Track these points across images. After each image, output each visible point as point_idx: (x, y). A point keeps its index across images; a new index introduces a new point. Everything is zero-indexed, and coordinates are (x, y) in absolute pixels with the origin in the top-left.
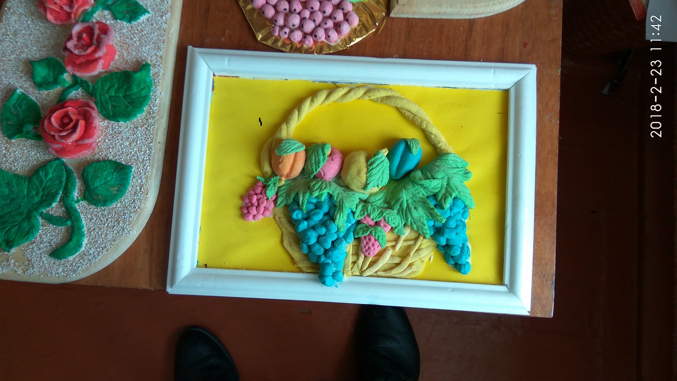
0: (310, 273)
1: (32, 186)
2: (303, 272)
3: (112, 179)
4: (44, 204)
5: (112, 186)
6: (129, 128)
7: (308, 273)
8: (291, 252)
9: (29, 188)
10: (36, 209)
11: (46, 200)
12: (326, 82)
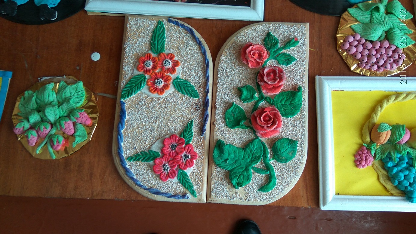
0: (400, 196)
1: (246, 153)
2: (395, 196)
3: (288, 148)
4: (253, 163)
5: (289, 152)
6: (292, 120)
7: (399, 196)
8: (385, 185)
9: (244, 154)
10: (250, 165)
11: (254, 161)
12: (392, 91)
